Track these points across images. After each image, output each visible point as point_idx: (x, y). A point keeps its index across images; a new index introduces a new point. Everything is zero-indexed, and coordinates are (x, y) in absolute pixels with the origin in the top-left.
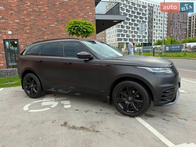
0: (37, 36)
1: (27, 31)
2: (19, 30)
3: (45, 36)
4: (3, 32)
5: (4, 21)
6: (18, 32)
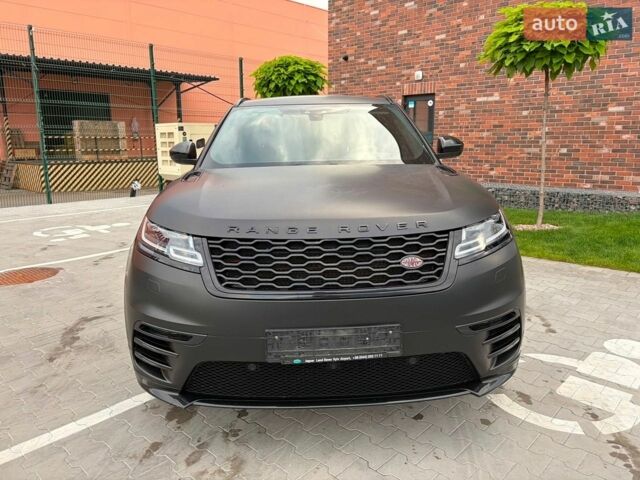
1: (462, 65)
2: (442, 64)
4: (403, 76)
5: (410, 42)
6: (437, 71)
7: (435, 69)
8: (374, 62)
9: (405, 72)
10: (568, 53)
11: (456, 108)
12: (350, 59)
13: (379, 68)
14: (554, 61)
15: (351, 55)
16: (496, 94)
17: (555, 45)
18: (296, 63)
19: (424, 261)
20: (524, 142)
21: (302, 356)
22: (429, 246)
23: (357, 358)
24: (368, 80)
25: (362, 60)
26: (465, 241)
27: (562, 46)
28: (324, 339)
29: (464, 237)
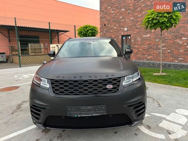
4: (121, 30)
5: (123, 20)
7: (131, 27)
8: (113, 26)
9: (122, 29)
10: (167, 23)
11: (137, 39)
12: (106, 25)
13: (114, 28)
14: (163, 26)
15: (106, 24)
16: (149, 35)
17: (163, 21)
18: (89, 27)
19: (113, 86)
20: (157, 48)
21: (77, 114)
22: (114, 82)
23: (93, 115)
24: (112, 31)
25: (110, 25)
26: (126, 80)
27: (165, 21)
28: (84, 109)
29: (126, 79)
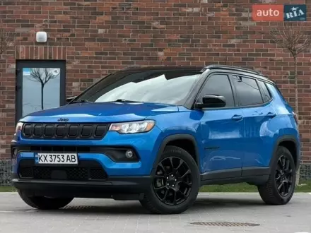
0: (132, 49)
1: (101, 31)
2: (74, 27)
3: (161, 50)
4: (17, 35)
6: (68, 34)
7: (64, 31)
9: (20, 30)
